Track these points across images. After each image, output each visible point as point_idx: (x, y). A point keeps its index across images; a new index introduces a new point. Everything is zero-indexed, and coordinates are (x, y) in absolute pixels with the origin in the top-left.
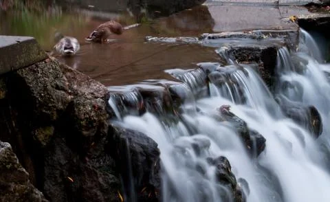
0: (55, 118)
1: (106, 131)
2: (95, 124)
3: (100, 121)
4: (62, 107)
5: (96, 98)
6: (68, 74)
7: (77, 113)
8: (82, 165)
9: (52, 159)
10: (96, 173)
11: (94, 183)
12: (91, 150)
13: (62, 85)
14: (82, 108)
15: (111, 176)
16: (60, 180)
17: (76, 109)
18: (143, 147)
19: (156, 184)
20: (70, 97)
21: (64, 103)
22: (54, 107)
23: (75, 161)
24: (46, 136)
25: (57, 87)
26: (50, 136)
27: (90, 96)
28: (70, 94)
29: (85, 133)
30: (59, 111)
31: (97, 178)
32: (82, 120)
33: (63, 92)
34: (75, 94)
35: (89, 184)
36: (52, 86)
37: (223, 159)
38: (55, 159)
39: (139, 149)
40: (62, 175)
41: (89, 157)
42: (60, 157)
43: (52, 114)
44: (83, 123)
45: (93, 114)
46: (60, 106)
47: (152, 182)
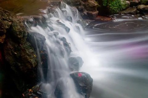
0: (5, 32)
1: (27, 34)
2: (22, 33)
3: (24, 31)
4: (8, 28)
5: (21, 22)
6: (7, 13)
7: (14, 29)
8: (19, 48)
9: (7, 47)
10: (25, 50)
11: (25, 54)
12: (22, 42)
13: (6, 18)
14: (16, 27)
15: (31, 50)
16: (11, 54)
17: (14, 28)
18: (40, 38)
19: (45, 49)
20: (10, 23)
21: (8, 26)
22: (4, 28)
23: (16, 46)
24: (3, 39)
25: (4, 20)
26: (4, 39)
27: (18, 22)
28: (10, 22)
29: (19, 36)
30: (7, 29)
31: (26, 51)
32: (17, 32)
33: (7, 21)
34: (12, 21)
35: (23, 54)
36: (1, 19)
37: (64, 38)
38: (8, 47)
39: (39, 39)
40: (12, 52)
41: (22, 44)
42: (10, 46)
43: (4, 31)
44: (18, 33)
45: (21, 29)
46: (7, 27)
47: (44, 49)
